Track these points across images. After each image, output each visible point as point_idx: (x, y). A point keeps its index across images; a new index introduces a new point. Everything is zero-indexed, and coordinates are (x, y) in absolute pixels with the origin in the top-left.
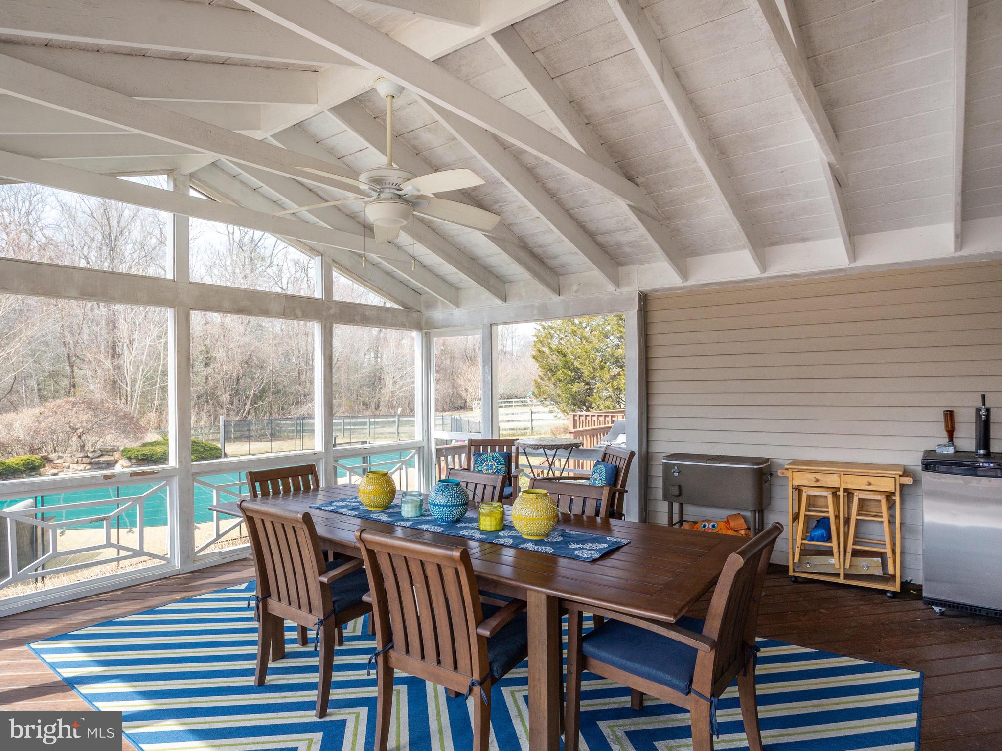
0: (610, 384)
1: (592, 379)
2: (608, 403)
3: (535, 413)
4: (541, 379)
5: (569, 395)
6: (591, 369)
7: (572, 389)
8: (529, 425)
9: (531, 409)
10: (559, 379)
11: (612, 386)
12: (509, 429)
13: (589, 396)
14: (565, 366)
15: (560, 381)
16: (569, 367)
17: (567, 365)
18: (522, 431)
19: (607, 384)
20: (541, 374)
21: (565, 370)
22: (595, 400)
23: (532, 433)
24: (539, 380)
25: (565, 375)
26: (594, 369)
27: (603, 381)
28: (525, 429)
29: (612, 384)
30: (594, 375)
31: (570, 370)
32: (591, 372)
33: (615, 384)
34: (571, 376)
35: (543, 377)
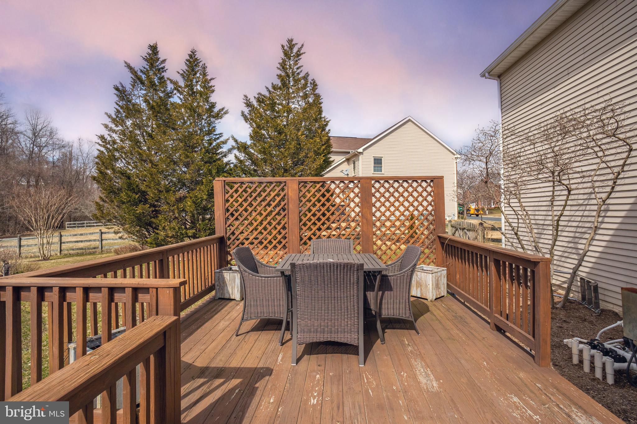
0: (176, 207)
1: (157, 201)
2: (174, 224)
3: (105, 233)
4: (103, 201)
5: (132, 217)
6: (156, 191)
7: (137, 210)
8: (98, 244)
9: (101, 230)
10: (121, 201)
11: (178, 208)
12: (78, 249)
13: (154, 218)
14: (129, 188)
15: (123, 203)
16: (133, 189)
17: (131, 187)
18: (91, 250)
19: (173, 206)
20: (103, 196)
21: (129, 192)
22: (160, 221)
23: (102, 251)
24: (101, 203)
25: (129, 196)
26: (160, 192)
27: (168, 203)
28: (94, 248)
29: (178, 207)
30: (159, 198)
31: (134, 192)
32: (156, 195)
33: (181, 206)
34: (135, 198)
35: (105, 198)
